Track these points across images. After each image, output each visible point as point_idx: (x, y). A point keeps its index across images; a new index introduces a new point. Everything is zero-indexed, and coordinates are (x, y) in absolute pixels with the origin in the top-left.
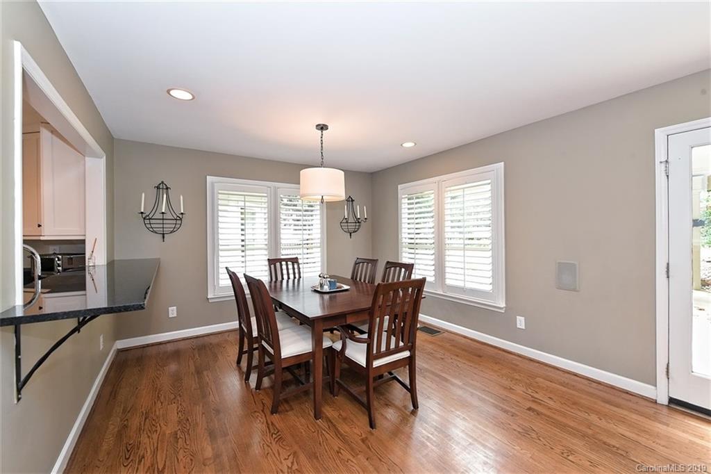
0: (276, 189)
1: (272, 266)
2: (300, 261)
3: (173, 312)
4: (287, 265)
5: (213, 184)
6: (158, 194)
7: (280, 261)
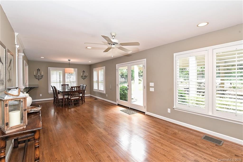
0: (64, 69)
1: (62, 86)
2: (69, 85)
3: (41, 95)
4: (67, 86)
5: (49, 69)
6: (38, 71)
7: (66, 85)
